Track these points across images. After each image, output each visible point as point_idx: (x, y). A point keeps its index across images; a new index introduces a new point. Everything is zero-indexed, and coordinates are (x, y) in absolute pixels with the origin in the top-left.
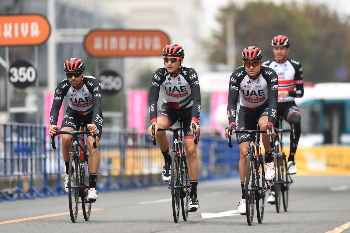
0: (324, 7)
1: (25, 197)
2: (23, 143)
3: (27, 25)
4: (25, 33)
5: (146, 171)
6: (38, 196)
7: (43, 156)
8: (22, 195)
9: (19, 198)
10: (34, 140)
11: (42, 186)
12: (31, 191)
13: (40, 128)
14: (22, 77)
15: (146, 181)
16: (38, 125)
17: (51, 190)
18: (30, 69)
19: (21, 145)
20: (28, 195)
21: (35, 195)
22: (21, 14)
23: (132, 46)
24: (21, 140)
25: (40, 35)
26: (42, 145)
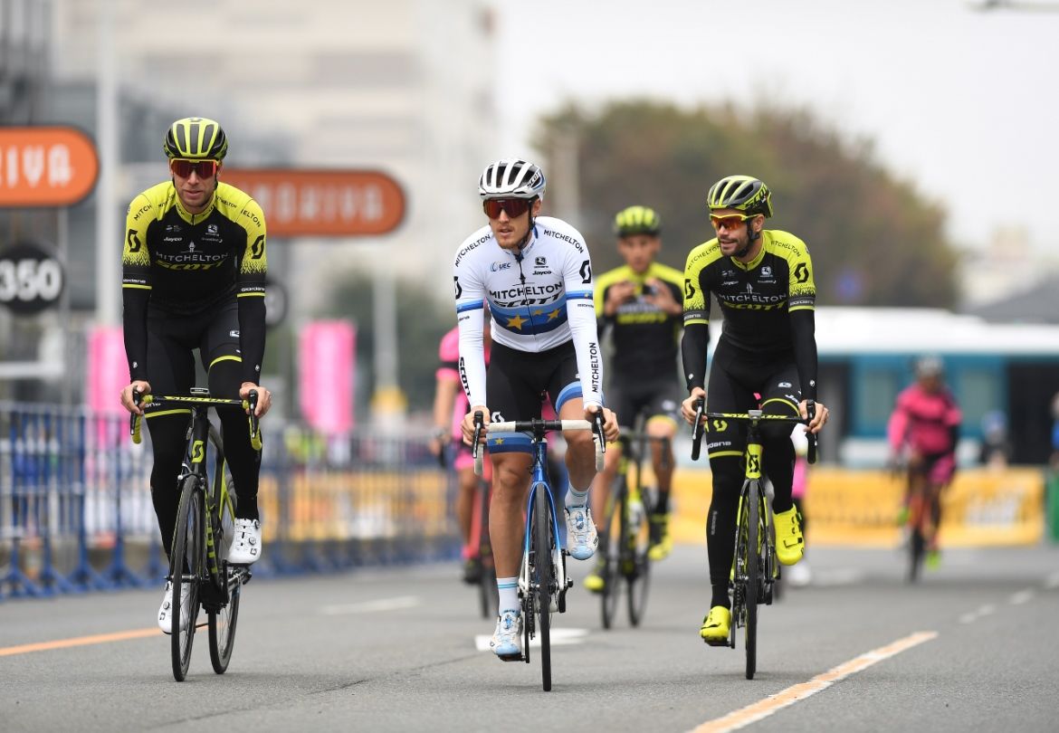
0: (805, 117)
1: (31, 594)
2: (26, 455)
3: (39, 155)
4: (34, 174)
5: (342, 531)
6: (65, 591)
7: (77, 488)
8: (21, 589)
9: (15, 595)
10: (54, 447)
11: (75, 564)
12: (46, 579)
13: (70, 419)
14: (26, 285)
15: (342, 556)
16: (66, 409)
17: (97, 575)
18: (48, 267)
19: (20, 460)
20: (38, 589)
21: (55, 587)
22: (31, 125)
23: (310, 209)
24: (20, 447)
25: (73, 182)
26: (76, 463)
